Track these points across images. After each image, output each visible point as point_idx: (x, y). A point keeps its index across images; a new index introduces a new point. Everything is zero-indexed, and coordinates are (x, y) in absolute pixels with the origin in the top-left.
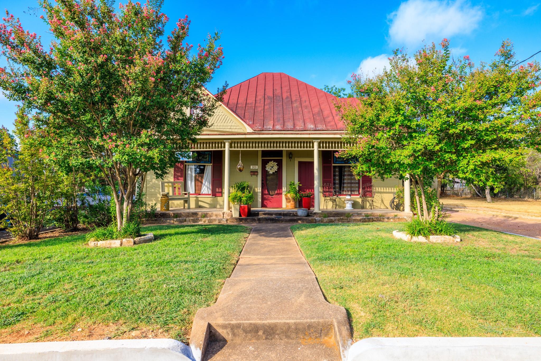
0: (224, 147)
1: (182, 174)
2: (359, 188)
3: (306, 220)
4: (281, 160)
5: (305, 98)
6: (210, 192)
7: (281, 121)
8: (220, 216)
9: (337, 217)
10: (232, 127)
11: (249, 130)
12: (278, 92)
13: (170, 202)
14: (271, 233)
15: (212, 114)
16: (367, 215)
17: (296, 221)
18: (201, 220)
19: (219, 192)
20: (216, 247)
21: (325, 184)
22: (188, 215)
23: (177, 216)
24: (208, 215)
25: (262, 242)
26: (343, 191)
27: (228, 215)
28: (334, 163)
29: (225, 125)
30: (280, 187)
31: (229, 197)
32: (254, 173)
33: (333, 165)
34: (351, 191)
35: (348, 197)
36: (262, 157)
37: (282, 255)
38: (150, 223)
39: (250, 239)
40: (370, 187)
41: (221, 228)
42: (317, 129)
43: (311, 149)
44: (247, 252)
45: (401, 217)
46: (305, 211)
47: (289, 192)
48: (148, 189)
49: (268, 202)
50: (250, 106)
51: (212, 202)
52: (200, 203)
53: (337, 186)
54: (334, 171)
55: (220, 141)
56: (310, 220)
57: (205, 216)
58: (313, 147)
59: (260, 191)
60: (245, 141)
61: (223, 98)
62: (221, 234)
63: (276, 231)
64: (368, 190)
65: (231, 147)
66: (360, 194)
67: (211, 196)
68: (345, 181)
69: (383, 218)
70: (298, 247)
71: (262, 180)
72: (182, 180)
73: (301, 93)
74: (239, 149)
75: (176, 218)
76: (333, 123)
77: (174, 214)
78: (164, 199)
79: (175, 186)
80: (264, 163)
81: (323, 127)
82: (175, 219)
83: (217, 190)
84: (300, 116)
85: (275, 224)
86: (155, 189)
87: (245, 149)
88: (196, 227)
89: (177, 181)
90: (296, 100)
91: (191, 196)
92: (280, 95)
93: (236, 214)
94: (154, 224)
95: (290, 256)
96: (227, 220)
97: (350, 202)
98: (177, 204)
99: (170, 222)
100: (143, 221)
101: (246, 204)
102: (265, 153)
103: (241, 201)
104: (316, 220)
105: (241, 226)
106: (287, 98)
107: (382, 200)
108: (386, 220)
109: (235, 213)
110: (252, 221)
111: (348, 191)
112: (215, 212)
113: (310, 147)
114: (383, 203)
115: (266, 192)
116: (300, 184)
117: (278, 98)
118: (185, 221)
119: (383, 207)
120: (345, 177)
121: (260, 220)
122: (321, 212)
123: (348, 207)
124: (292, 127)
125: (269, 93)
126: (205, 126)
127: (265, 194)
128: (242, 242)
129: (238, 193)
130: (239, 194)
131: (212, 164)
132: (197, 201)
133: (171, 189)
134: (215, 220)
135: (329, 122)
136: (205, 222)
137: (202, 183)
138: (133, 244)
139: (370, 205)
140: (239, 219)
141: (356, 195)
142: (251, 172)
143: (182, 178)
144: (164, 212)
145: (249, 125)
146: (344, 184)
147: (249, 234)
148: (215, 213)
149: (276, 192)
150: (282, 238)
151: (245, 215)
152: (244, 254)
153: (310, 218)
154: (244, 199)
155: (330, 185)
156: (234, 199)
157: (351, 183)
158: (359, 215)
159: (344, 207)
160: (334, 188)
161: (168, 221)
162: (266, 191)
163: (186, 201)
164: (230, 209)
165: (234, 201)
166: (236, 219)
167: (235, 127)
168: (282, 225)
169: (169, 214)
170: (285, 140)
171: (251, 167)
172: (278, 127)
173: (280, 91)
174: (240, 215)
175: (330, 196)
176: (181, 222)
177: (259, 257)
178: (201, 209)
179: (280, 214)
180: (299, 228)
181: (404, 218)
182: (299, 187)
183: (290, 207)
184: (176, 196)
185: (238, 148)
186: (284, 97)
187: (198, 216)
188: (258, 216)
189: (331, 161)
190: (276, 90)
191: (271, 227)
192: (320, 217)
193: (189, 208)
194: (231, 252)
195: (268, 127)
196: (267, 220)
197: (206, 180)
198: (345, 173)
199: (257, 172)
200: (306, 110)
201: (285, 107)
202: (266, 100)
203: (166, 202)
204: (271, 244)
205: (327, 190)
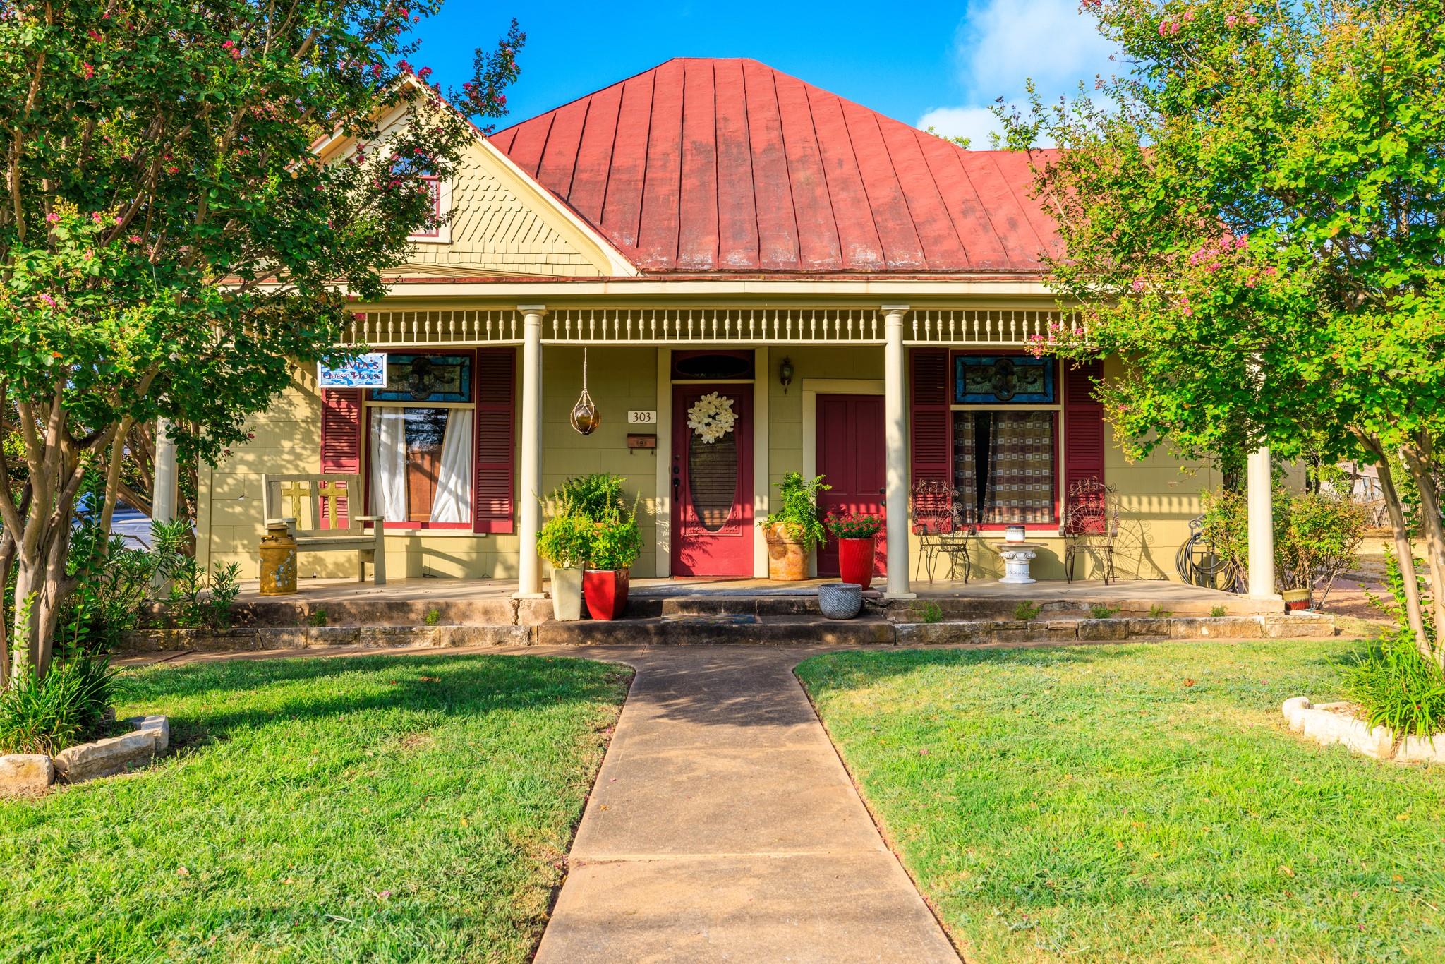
0: (520, 334)
1: (354, 445)
2: (1054, 497)
3: (855, 630)
4: (750, 389)
5: (837, 150)
6: (467, 516)
7: (750, 236)
8: (503, 614)
9: (980, 616)
10: (553, 259)
11: (622, 267)
12: (735, 125)
13: (302, 558)
14: (717, 702)
15: (450, 165)
16: (1100, 611)
17: (813, 635)
18: (420, 635)
19: (502, 517)
20: (458, 793)
21: (922, 483)
22: (372, 611)
23: (324, 614)
24: (452, 612)
25: (676, 754)
26: (992, 509)
27: (536, 614)
28: (956, 402)
29: (525, 248)
30: (745, 495)
31: (540, 536)
32: (642, 440)
33: (953, 407)
34: (1024, 510)
35: (1014, 536)
36: (674, 377)
37: (784, 842)
38: (209, 649)
39: (623, 736)
40: (1100, 494)
41: (500, 675)
42: (891, 265)
43: (874, 341)
44: (611, 827)
45: (1241, 619)
46: (849, 595)
47: (780, 514)
48: (217, 505)
49: (696, 554)
50: (625, 177)
51: (474, 555)
52: (429, 561)
53: (968, 490)
54: (958, 434)
55: (502, 308)
56: (872, 633)
57: (441, 614)
58: (881, 333)
59: (667, 509)
60: (605, 307)
61: (503, 100)
62: (493, 714)
63: (739, 685)
64: (1092, 505)
65: (546, 331)
66: (1057, 521)
67: (470, 532)
68: (1000, 472)
69: (1169, 624)
70: (851, 789)
71: (674, 470)
72: (353, 467)
73: (822, 133)
74: (580, 341)
75: (322, 623)
76: (951, 244)
77: (312, 607)
78: (273, 544)
79: (323, 492)
80: (683, 402)
81: (912, 257)
82: (314, 631)
83: (495, 507)
84: (823, 216)
85: (730, 652)
86: (247, 506)
87: (604, 341)
88: (391, 673)
89: (333, 470)
90: (803, 160)
91: (387, 531)
92: (742, 138)
93: (567, 609)
94: (226, 649)
95: (819, 852)
96: (530, 635)
97: (1021, 555)
98: (337, 565)
99: (290, 643)
100: (179, 637)
101: (611, 566)
102: (685, 362)
103: (587, 555)
104: (895, 631)
105: (587, 666)
106: (770, 148)
107: (1145, 548)
108: (1182, 629)
109: (562, 605)
110: (634, 638)
111: (1011, 510)
112: (482, 596)
113: (868, 335)
114: (1148, 557)
115: (690, 516)
116: (823, 482)
117: (735, 151)
118: (357, 636)
119: (1146, 572)
120: (1000, 457)
121: (666, 634)
122: (913, 596)
123: (1014, 574)
124: (793, 259)
125: (701, 132)
126: (418, 221)
127: (686, 524)
128: (585, 758)
129: (575, 520)
130: (582, 523)
131: (473, 406)
132: (415, 551)
133: (306, 503)
134: (480, 633)
135: (938, 240)
136: (437, 641)
137: (433, 479)
138: (44, 780)
139: (1099, 565)
140: (581, 627)
141: (1043, 526)
142: (630, 436)
143: (356, 462)
144: (273, 598)
145: (620, 250)
146: (994, 481)
147: (621, 703)
148: (480, 602)
149: (729, 515)
150: (771, 729)
151: (603, 612)
152: (590, 840)
153: (873, 624)
154: (601, 544)
155: (940, 487)
156: (560, 544)
157: (1023, 480)
158: (1069, 607)
159: (997, 576)
160: (956, 500)
161: (285, 637)
162: (690, 509)
163: (372, 551)
164: (545, 587)
165: (558, 556)
166: (569, 628)
167: (565, 259)
168: (761, 655)
169: (293, 608)
170: (765, 306)
171: (631, 416)
172: (736, 259)
173: (743, 123)
174: (585, 614)
175: (939, 530)
176: (338, 641)
177: (666, 857)
178: (428, 583)
179: (746, 607)
180: (835, 677)
181: (1253, 622)
182: (820, 494)
183: (782, 576)
184: (329, 533)
185: (574, 335)
186: (759, 145)
187: (413, 616)
188: (659, 614)
189: (945, 392)
190: (726, 119)
191: (713, 668)
192: (910, 617)
193: (380, 580)
194: (528, 830)
195: (698, 258)
196: (694, 632)
197: (452, 470)
198: (1001, 441)
199: (654, 436)
200: (843, 195)
201: (760, 184)
202: (688, 158)
203: (281, 560)
204: (720, 765)
205: (930, 507)
